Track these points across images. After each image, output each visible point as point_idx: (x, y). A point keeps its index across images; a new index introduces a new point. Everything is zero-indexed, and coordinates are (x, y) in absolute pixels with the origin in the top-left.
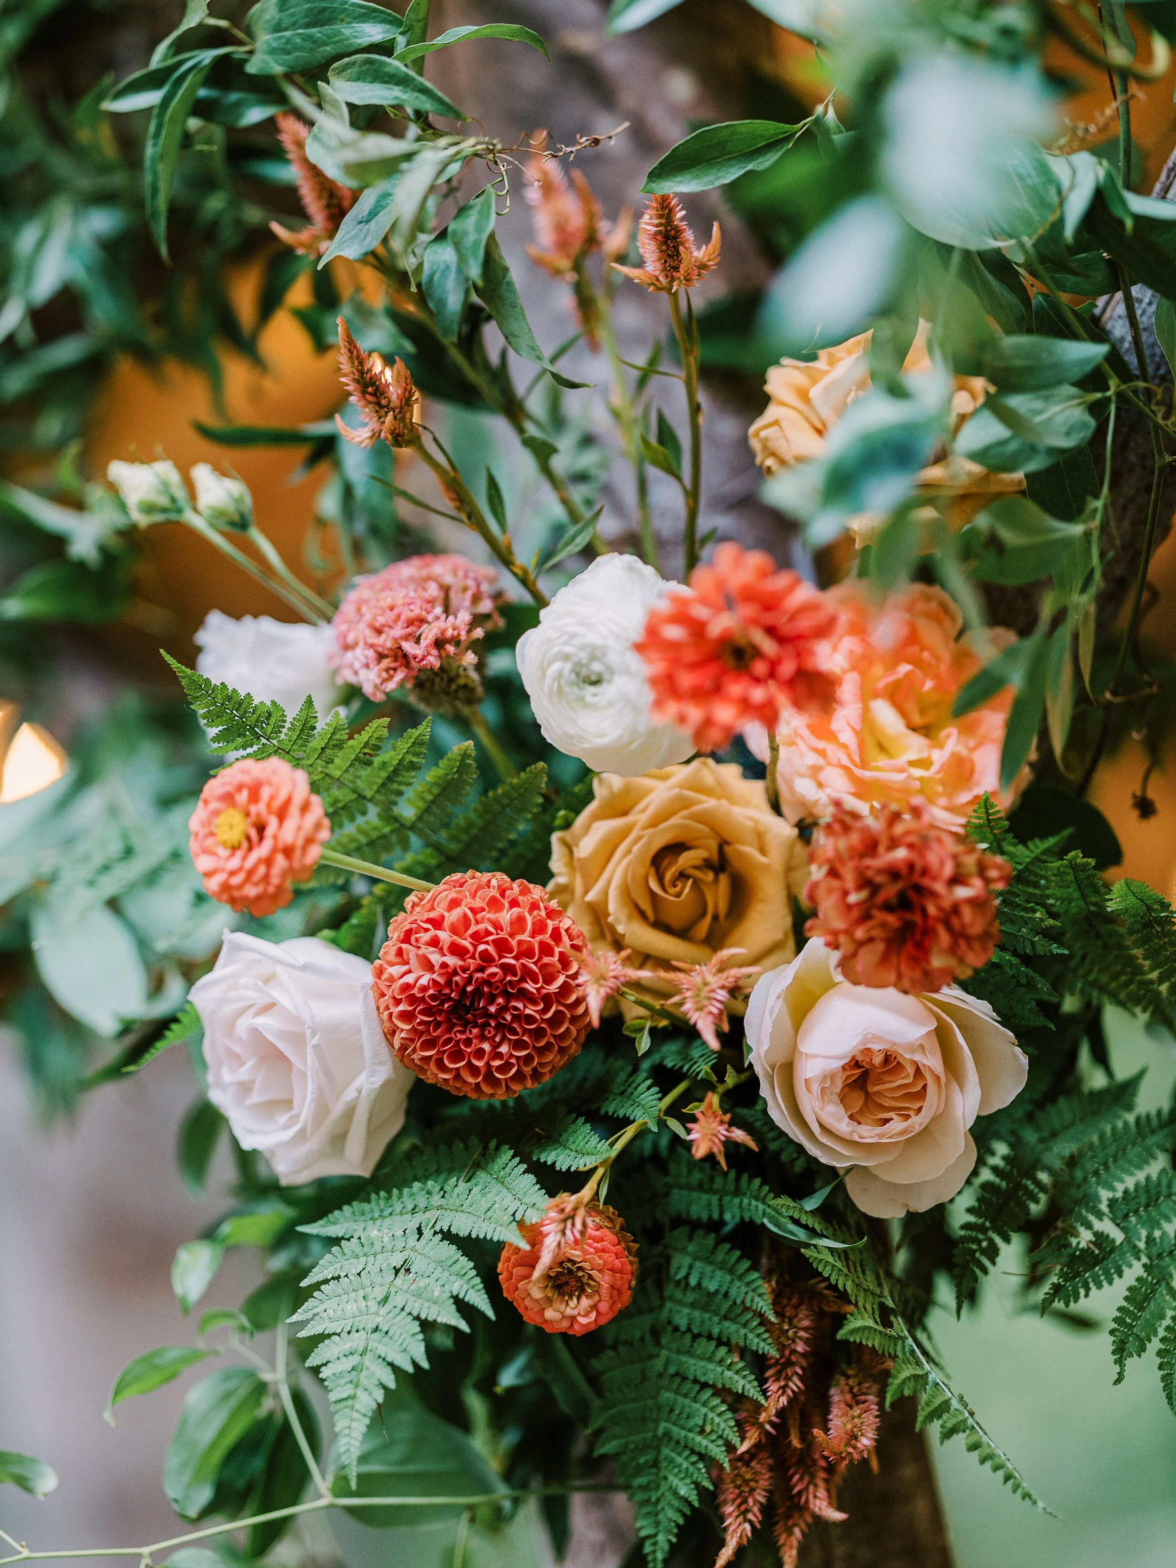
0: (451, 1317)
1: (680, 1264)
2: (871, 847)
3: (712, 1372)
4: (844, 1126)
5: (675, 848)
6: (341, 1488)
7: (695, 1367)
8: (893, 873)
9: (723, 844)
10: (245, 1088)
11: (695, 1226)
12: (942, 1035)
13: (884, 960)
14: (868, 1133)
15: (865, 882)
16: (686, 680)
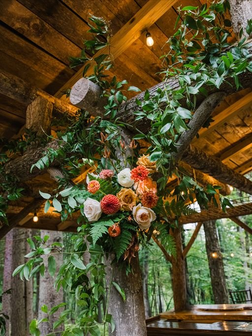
0: (105, 233)
1: (123, 232)
2: (148, 194)
3: (126, 242)
4: (140, 220)
5: (127, 196)
6: (90, 250)
7: (124, 241)
8: (149, 196)
9: (131, 196)
10: (87, 212)
11: (125, 229)
12: (149, 214)
13: (147, 205)
14: (142, 221)
15: (147, 197)
16: (135, 176)
